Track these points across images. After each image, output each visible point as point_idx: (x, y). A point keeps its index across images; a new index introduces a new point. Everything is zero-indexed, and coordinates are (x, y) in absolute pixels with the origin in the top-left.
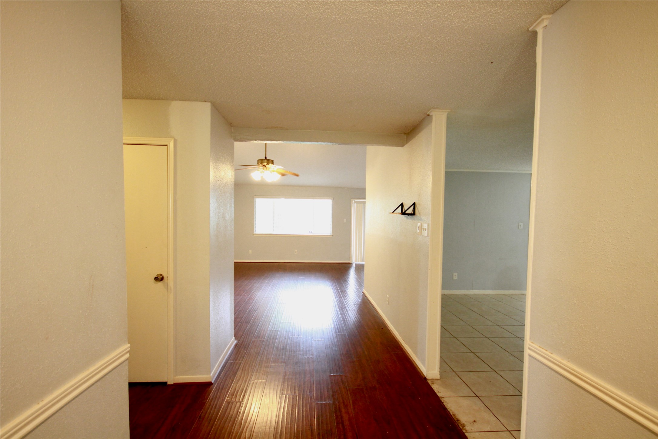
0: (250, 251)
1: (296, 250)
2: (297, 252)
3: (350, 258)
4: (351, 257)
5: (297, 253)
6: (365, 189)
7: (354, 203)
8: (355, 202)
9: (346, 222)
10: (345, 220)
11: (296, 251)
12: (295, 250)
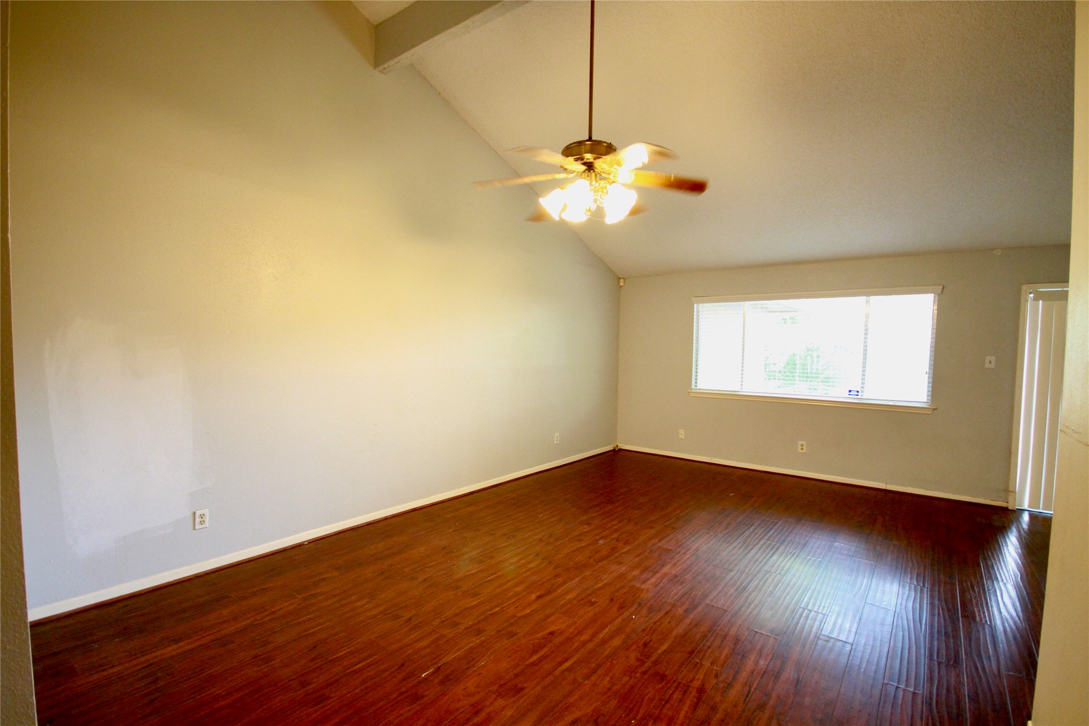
0: (682, 432)
1: (804, 443)
2: (804, 447)
3: (1007, 490)
4: (1011, 489)
5: (804, 451)
6: (1068, 246)
7: (1036, 299)
8: (1039, 296)
9: (993, 366)
10: (993, 359)
11: (802, 445)
12: (800, 443)
